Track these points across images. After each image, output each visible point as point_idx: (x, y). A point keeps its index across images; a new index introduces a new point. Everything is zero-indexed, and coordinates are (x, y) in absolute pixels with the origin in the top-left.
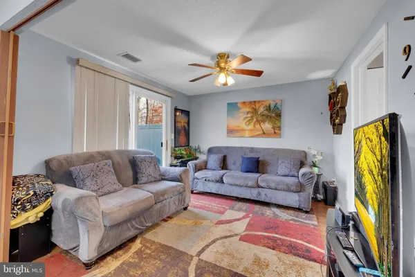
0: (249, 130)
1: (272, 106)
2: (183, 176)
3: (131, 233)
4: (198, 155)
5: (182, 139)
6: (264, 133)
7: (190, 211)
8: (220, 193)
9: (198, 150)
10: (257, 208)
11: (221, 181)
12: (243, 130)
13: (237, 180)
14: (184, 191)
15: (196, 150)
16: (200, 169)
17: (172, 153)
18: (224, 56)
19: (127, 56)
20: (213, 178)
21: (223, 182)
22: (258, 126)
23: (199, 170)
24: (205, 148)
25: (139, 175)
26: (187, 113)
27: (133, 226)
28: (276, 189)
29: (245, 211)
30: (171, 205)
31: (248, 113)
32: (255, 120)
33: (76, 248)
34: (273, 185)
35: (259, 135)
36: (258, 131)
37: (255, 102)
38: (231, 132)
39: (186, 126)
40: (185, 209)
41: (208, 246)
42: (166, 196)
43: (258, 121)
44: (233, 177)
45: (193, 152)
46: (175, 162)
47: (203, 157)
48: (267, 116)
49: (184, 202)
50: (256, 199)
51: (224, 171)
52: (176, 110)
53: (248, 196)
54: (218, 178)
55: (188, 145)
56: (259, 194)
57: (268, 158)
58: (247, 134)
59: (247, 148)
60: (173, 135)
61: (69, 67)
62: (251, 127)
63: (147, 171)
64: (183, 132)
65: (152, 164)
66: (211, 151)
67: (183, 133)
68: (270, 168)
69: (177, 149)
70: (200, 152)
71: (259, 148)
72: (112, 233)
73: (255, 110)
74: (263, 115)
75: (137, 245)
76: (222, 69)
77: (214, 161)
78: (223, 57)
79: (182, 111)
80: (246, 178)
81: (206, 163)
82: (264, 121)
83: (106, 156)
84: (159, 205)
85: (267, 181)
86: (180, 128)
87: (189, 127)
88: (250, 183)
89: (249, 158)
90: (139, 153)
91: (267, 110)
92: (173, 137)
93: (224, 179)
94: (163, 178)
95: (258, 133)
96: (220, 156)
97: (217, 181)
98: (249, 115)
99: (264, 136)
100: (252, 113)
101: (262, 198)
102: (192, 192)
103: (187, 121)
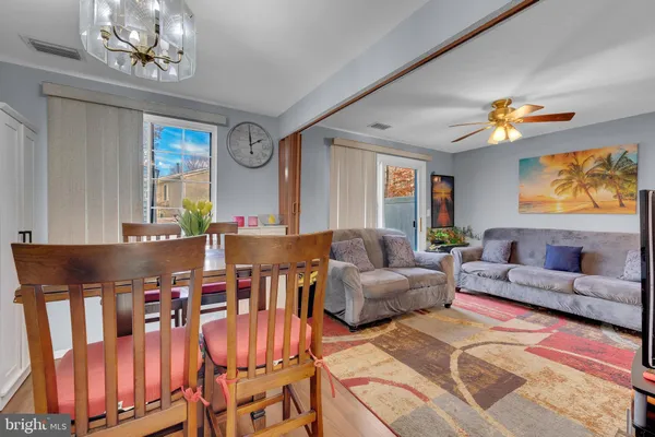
0: (563, 201)
1: (615, 158)
2: (444, 264)
3: (387, 313)
4: (468, 240)
5: (443, 217)
6: (596, 206)
7: (454, 310)
8: (502, 295)
9: (468, 232)
10: (571, 325)
11: (505, 277)
12: (552, 202)
13: (531, 278)
14: (446, 282)
15: (464, 233)
16: (471, 259)
17: (428, 236)
18: (503, 103)
19: (377, 126)
20: (491, 274)
21: (508, 280)
22: (582, 194)
23: (469, 261)
24: (479, 231)
25: (390, 258)
26: (450, 180)
27: (388, 307)
28: (612, 299)
29: (546, 324)
30: (428, 296)
31: (560, 173)
32: (575, 184)
33: (342, 312)
34: (604, 292)
35: (586, 209)
36: (583, 201)
37: (575, 153)
38: (525, 204)
39: (449, 198)
40: (448, 306)
41: (477, 345)
42: (422, 283)
43: (583, 186)
44: (525, 274)
45: (459, 235)
46: (433, 247)
47: (475, 244)
48: (604, 177)
49: (446, 297)
50: (571, 311)
51: (510, 266)
52: (433, 176)
53: (554, 305)
54: (499, 273)
55: (451, 224)
56: (576, 304)
57: (603, 250)
58: (559, 208)
59: (561, 231)
60: (429, 211)
61: (325, 147)
62: (567, 195)
63: (399, 254)
64: (444, 207)
65: (404, 247)
66: (489, 234)
67: (444, 209)
68: (606, 267)
69: (435, 230)
70: (471, 236)
71: (584, 232)
72: (371, 305)
73: (577, 167)
74: (594, 175)
75: (393, 326)
76: (499, 122)
77: (494, 249)
78: (501, 105)
79: (443, 178)
80: (551, 277)
81: (480, 252)
82: (596, 186)
83: (357, 234)
84: (414, 292)
85: (592, 286)
86: (439, 200)
87: (453, 200)
88: (557, 286)
89: (561, 248)
90: (389, 232)
91: (603, 165)
92: (429, 214)
93: (510, 275)
94: (417, 264)
95: (582, 206)
96: (506, 242)
97: (498, 278)
98: (563, 177)
99: (596, 210)
100: (570, 172)
101: (583, 311)
102: (458, 290)
103: (449, 190)
